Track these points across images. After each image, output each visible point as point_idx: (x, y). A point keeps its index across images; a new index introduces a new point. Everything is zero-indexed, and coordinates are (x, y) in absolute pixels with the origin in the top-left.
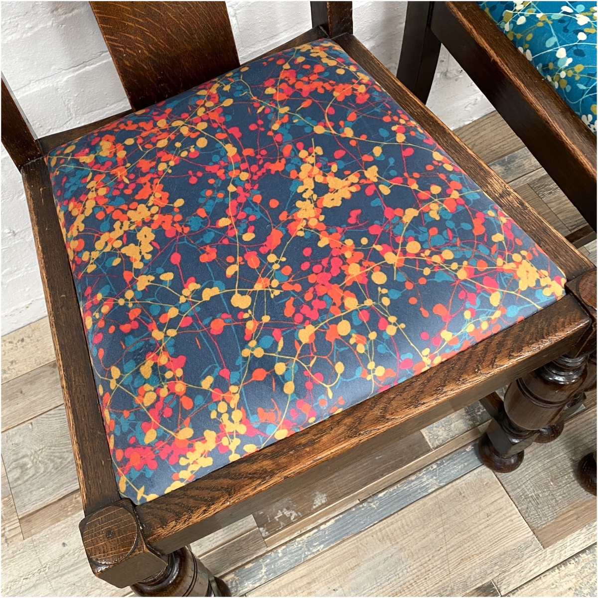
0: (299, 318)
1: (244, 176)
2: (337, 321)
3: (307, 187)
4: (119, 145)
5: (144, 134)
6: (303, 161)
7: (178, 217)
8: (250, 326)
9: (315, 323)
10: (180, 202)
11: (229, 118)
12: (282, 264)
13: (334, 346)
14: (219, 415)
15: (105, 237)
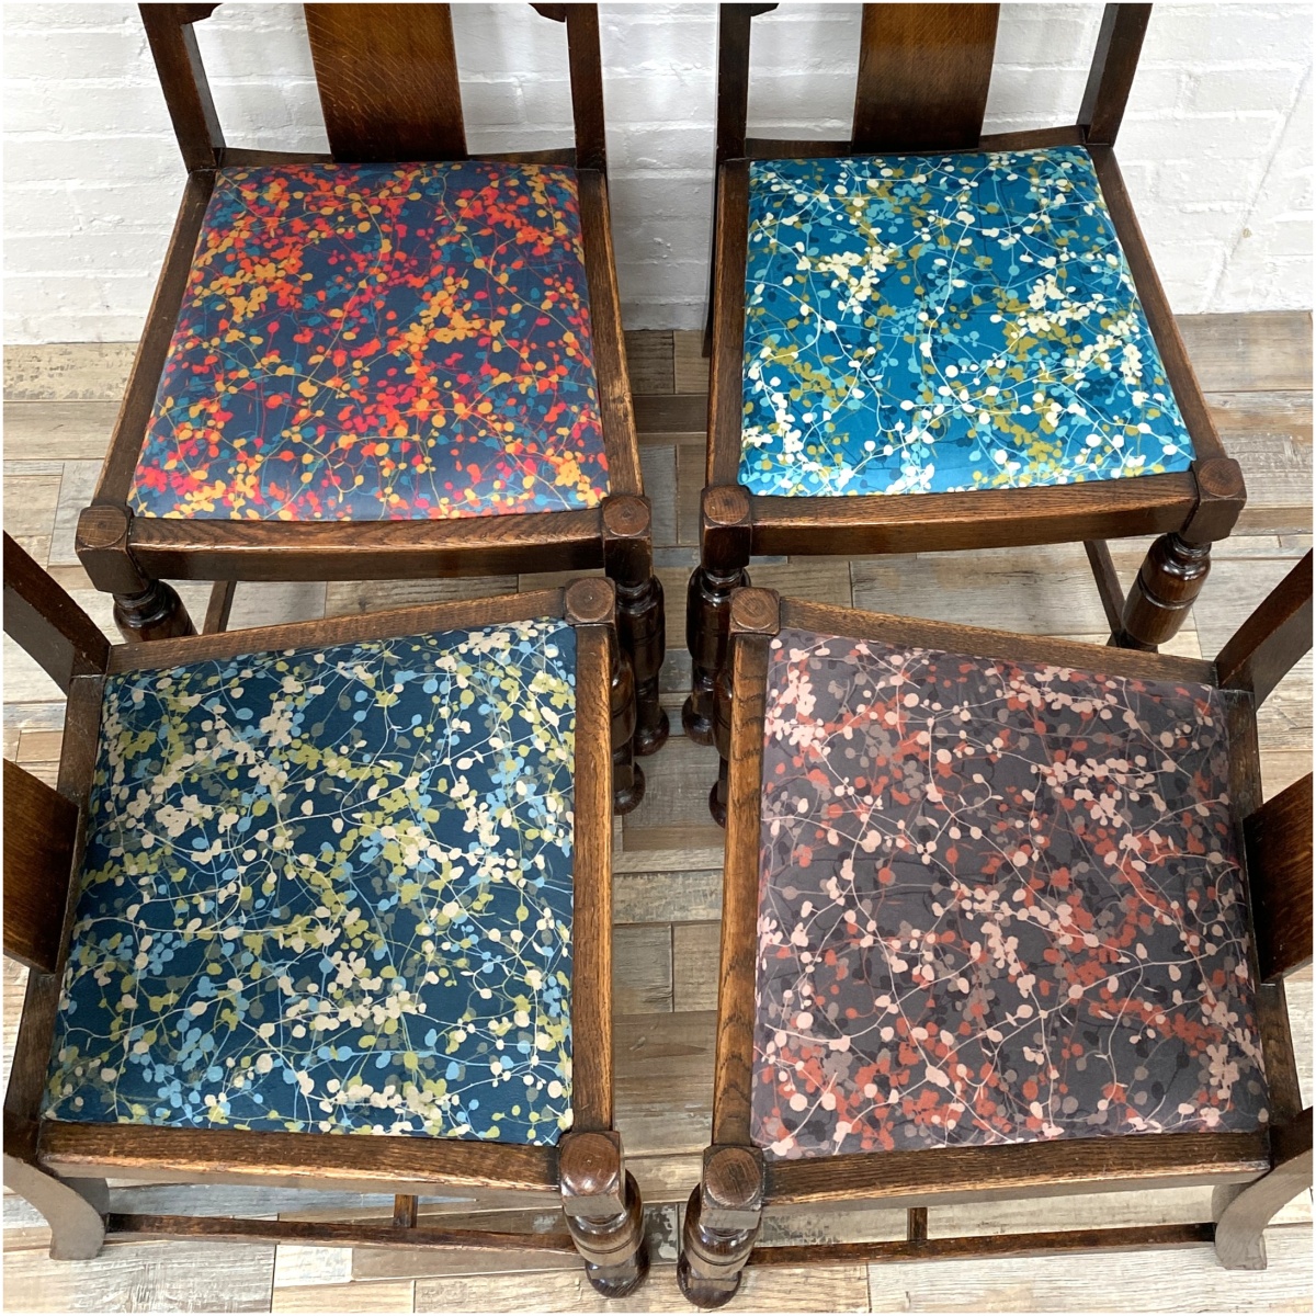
0: (348, 425)
1: (382, 278)
2: (379, 441)
3: (429, 314)
4: (287, 195)
5: (317, 193)
6: (443, 287)
7: (298, 291)
8: (303, 413)
9: (359, 435)
10: (308, 277)
11: (405, 213)
12: (363, 373)
13: (364, 461)
14: (236, 473)
15: (223, 280)
